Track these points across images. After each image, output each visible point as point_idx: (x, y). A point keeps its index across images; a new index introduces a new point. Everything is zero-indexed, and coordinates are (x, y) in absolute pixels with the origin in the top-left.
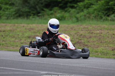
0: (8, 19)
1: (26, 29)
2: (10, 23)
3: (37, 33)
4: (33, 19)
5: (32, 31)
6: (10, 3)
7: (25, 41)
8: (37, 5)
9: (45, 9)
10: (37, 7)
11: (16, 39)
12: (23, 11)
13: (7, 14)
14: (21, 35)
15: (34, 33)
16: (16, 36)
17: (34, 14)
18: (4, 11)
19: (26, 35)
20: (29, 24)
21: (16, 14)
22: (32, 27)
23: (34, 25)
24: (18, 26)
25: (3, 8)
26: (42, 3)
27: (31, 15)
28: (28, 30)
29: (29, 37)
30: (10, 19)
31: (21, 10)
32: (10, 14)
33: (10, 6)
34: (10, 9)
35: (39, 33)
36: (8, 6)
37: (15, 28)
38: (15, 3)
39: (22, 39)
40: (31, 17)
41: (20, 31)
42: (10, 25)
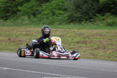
0: (60, 24)
1: (76, 34)
2: (61, 28)
3: (86, 38)
4: (86, 24)
5: (82, 37)
6: (63, 8)
7: (73, 46)
8: (89, 10)
9: (97, 15)
10: (90, 12)
11: (65, 44)
12: (76, 16)
13: (60, 19)
14: (71, 40)
15: (83, 39)
16: (65, 41)
17: (86, 20)
18: (57, 16)
19: (76, 40)
20: (80, 29)
21: (68, 19)
22: (82, 32)
23: (85, 31)
24: (68, 31)
25: (56, 13)
26: (94, 9)
27: (83, 21)
28: (78, 36)
29: (78, 43)
30: (62, 24)
31: (74, 15)
32: (62, 19)
33: (63, 11)
34: (63, 14)
35: (88, 39)
36: (61, 12)
37: (65, 33)
38: (68, 8)
39: (72, 44)
40: (83, 23)
41: (70, 36)
42: (62, 30)
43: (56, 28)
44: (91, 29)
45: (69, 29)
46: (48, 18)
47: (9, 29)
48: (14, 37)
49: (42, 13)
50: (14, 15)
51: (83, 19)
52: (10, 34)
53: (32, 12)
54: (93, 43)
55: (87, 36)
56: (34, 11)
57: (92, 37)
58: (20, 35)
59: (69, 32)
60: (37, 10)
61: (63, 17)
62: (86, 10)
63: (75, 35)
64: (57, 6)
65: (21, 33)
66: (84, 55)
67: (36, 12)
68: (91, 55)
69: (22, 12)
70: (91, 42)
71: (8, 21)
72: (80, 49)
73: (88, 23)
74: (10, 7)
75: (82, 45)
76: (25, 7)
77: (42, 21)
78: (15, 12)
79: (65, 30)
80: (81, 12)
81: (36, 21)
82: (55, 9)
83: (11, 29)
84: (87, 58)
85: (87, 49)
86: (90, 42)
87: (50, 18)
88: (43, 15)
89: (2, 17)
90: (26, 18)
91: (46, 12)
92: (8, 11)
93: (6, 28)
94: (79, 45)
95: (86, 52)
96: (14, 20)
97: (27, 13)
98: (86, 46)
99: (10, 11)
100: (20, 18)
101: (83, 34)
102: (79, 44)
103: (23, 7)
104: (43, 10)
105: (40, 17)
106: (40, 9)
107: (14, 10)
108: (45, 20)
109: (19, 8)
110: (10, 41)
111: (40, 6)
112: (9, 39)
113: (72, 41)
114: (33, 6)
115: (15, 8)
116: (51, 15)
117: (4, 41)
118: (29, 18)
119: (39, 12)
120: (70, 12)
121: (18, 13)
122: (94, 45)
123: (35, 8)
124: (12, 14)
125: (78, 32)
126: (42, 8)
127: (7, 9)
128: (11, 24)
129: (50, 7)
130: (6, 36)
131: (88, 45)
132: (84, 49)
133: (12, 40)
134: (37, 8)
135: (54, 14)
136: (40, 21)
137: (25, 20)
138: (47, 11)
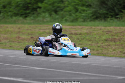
43: (80, 25)
44: (119, 26)
45: (94, 26)
46: (70, 15)
47: (30, 27)
48: (37, 36)
49: (64, 10)
50: (35, 12)
51: (108, 16)
52: (33, 32)
53: (53, 9)
54: (123, 41)
55: (116, 34)
56: (55, 7)
57: (121, 34)
58: (43, 33)
59: (96, 30)
60: (58, 7)
61: (86, 13)
62: (111, 6)
63: (103, 33)
64: (80, 3)
65: (44, 31)
66: (114, 53)
67: (58, 9)
68: (122, 53)
69: (42, 9)
70: (121, 40)
71: (28, 18)
72: (109, 47)
73: (114, 20)
74: (30, 3)
75: (111, 43)
76: (46, 3)
77: (64, 19)
78: (35, 9)
79: (91, 28)
80: (106, 8)
81: (58, 18)
82: (78, 5)
83: (33, 27)
84: (118, 57)
85: (117, 47)
86: (119, 40)
87: (73, 14)
88: (65, 11)
89: (21, 15)
90: (47, 15)
91: (68, 9)
92: (27, 8)
93: (27, 26)
94: (108, 44)
95: (116, 50)
96: (34, 17)
97: (48, 10)
98: (115, 44)
99: (30, 8)
100: (41, 16)
101: (111, 32)
102: (108, 42)
103: (44, 3)
104: (65, 7)
105: (62, 14)
106: (62, 5)
107: (34, 7)
108: (67, 17)
109: (40, 5)
110: (33, 40)
111: (61, 3)
112: (32, 38)
113: (100, 39)
114: (54, 3)
115: (35, 5)
116: (74, 12)
117: (27, 40)
118: (51, 15)
119: (61, 8)
120: (94, 8)
121: (38, 10)
122: (123, 43)
123: (56, 4)
124: (32, 11)
125: (105, 29)
126: (64, 4)
127: (26, 5)
128: (32, 21)
129: (73, 4)
130: (29, 34)
131: (118, 43)
132: (113, 47)
133: (35, 39)
134: (59, 5)
135: (77, 10)
136: (63, 18)
137: (47, 17)
138: (70, 8)
